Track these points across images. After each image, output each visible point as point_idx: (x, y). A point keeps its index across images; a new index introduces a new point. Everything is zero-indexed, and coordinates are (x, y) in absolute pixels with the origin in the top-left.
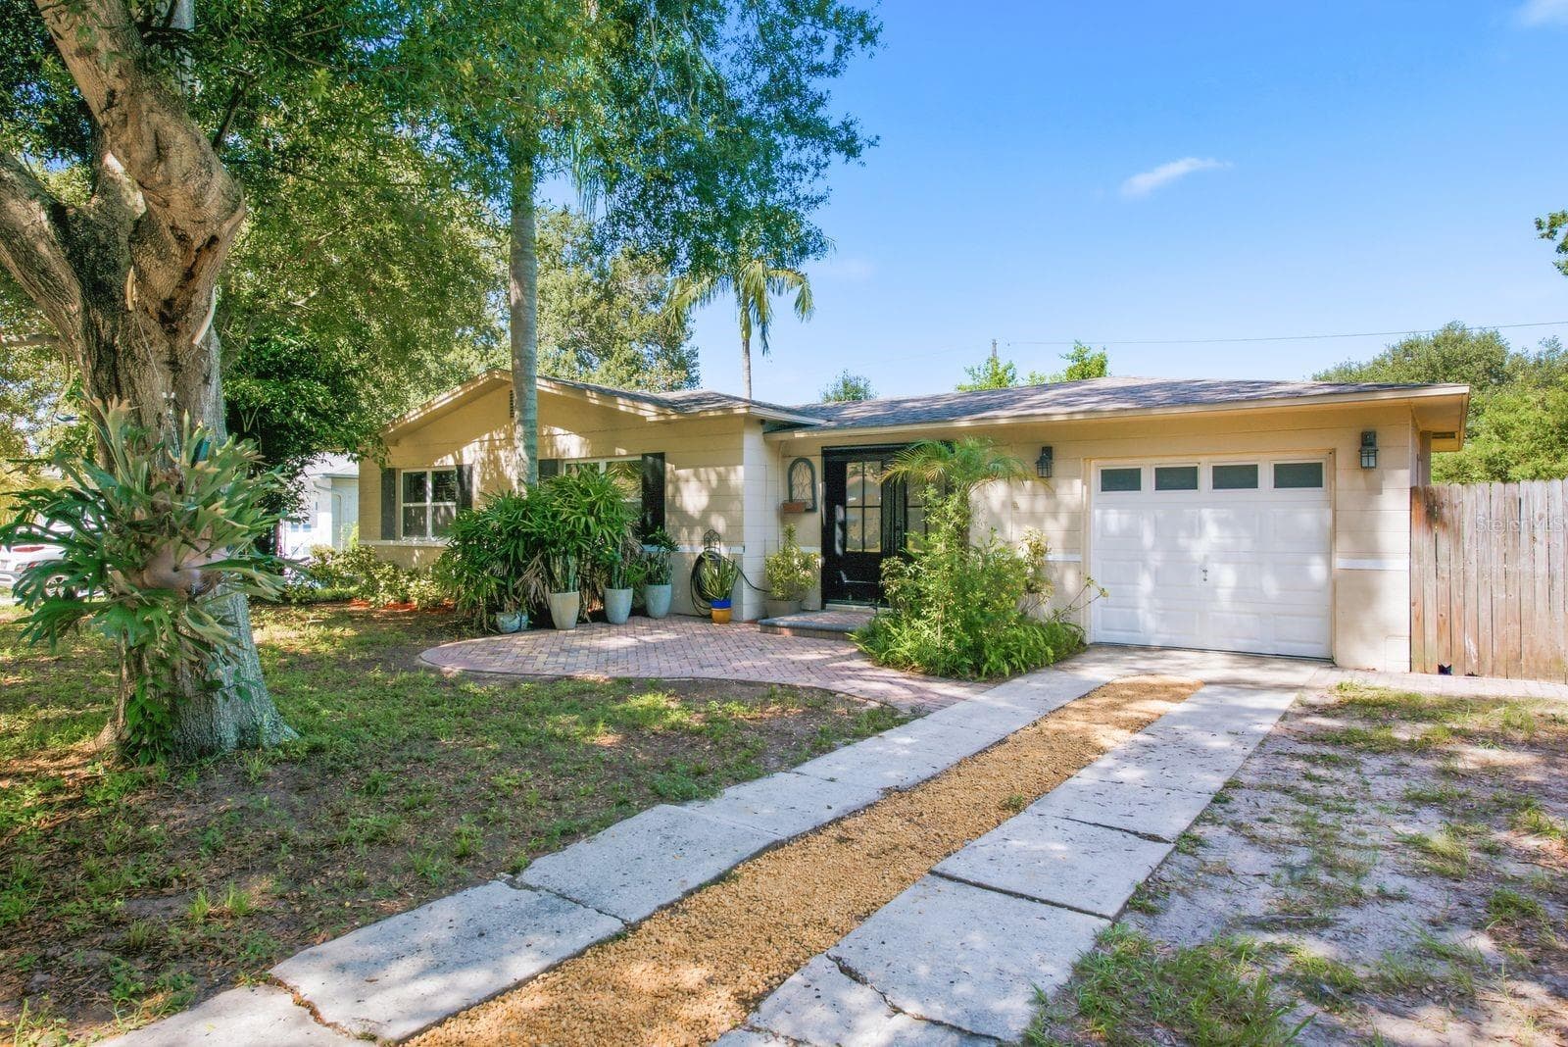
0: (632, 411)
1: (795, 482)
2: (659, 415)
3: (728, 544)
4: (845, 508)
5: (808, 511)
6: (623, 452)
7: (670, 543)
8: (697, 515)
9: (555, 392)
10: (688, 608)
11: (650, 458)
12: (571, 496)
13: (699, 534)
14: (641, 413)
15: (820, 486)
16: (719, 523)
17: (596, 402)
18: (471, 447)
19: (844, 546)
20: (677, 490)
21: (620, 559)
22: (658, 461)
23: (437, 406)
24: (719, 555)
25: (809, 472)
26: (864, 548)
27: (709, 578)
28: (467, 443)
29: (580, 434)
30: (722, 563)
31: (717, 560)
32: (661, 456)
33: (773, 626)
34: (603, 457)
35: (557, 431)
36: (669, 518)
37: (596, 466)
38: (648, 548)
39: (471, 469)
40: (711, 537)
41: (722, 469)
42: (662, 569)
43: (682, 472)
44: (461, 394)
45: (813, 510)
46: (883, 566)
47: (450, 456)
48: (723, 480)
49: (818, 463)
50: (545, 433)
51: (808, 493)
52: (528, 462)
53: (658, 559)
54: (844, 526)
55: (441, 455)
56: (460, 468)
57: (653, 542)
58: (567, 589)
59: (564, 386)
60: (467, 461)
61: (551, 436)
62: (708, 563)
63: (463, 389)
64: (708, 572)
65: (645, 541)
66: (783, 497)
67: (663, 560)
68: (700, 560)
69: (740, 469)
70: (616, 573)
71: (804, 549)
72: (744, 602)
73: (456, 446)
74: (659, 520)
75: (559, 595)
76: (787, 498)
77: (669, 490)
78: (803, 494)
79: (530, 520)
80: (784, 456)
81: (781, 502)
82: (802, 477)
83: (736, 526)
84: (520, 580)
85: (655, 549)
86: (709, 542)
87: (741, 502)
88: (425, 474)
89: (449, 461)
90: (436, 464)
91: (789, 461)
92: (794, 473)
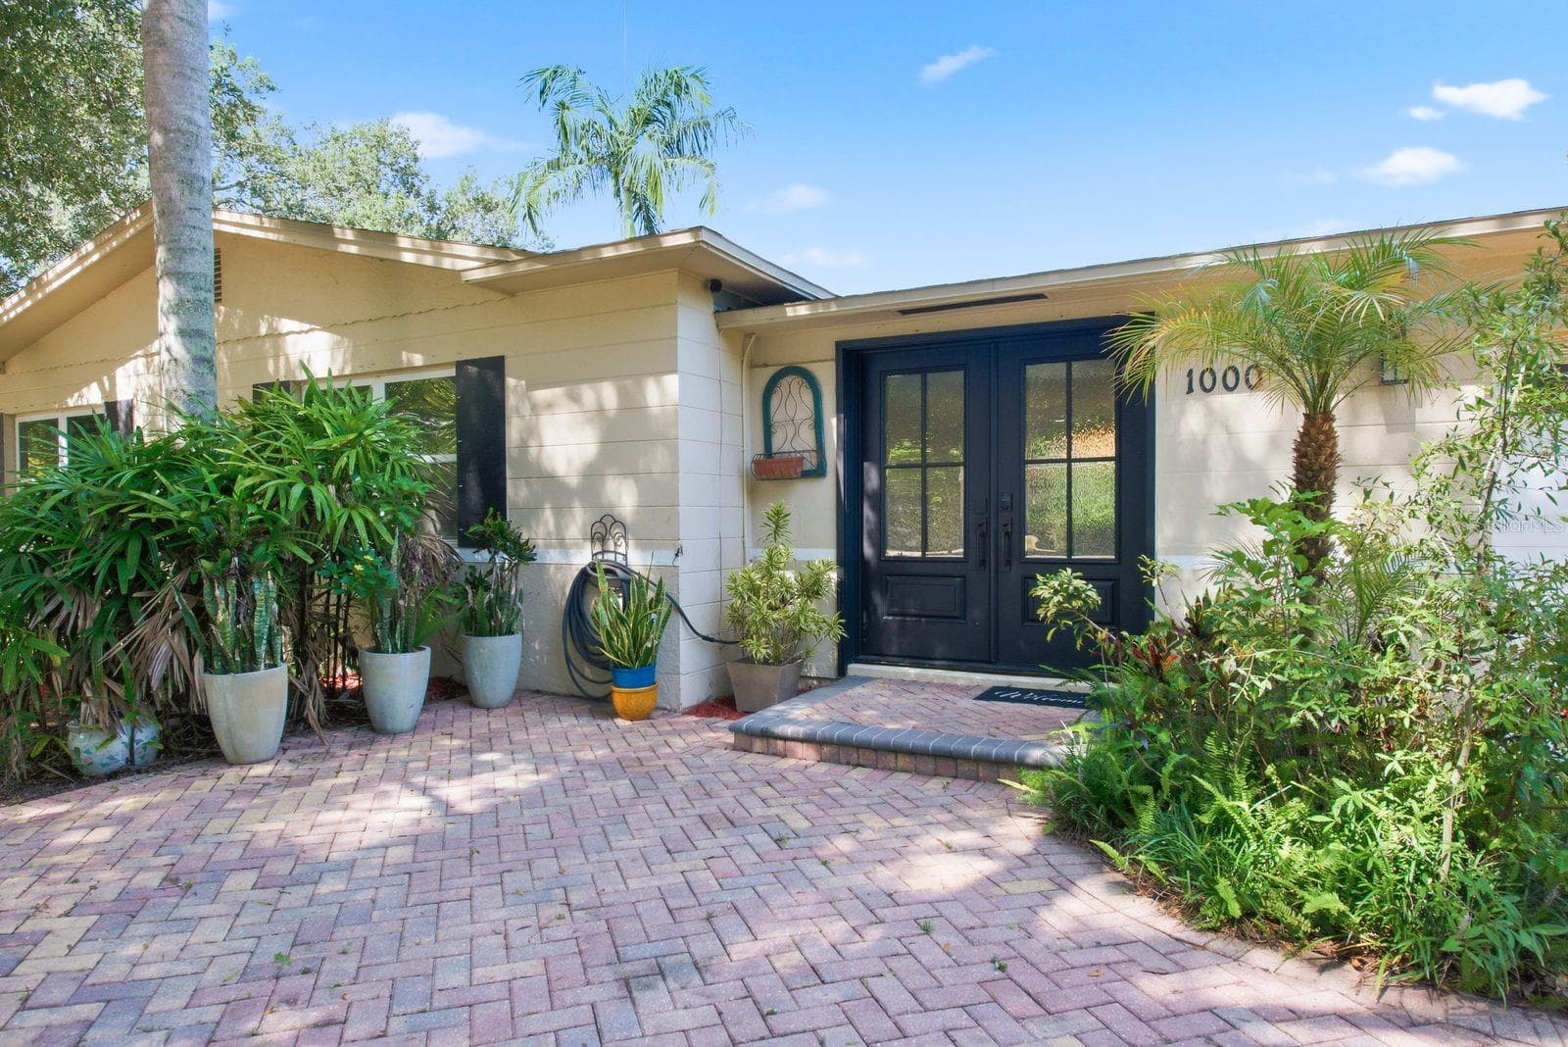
0: (428, 260)
1: (777, 416)
2: (489, 264)
3: (644, 543)
4: (882, 469)
5: (807, 475)
6: (418, 360)
7: (516, 542)
8: (574, 481)
9: (271, 236)
10: (559, 681)
11: (473, 370)
12: (276, 437)
13: (578, 522)
14: (447, 264)
15: (832, 424)
16: (624, 497)
17: (353, 249)
18: (130, 366)
19: (880, 546)
20: (531, 431)
21: (395, 581)
22: (490, 374)
23: (55, 285)
24: (625, 569)
25: (808, 397)
26: (925, 547)
27: (605, 620)
28: (122, 361)
29: (329, 327)
30: (633, 587)
31: (623, 580)
32: (495, 366)
33: (767, 735)
34: (378, 374)
35: (286, 325)
36: (516, 492)
37: (364, 390)
38: (470, 556)
39: (131, 409)
40: (603, 529)
41: (628, 382)
42: (501, 599)
43: (542, 395)
44: (95, 257)
45: (819, 472)
46: (1042, 592)
47: (94, 386)
48: (632, 406)
49: (827, 376)
50: (263, 331)
51: (806, 439)
52: (189, 366)
53: (492, 579)
54: (879, 501)
55: (79, 388)
56: (111, 407)
57: (481, 542)
58: (250, 663)
59: (287, 223)
60: (123, 395)
61: (276, 336)
62: (604, 586)
63: (98, 247)
64: (604, 605)
65: (465, 543)
66: (753, 447)
67: (501, 581)
68: (585, 579)
69: (672, 382)
70: (387, 615)
71: (800, 554)
72: (683, 669)
73: (105, 367)
74: (494, 495)
75: (228, 678)
76: (761, 449)
77: (513, 433)
78: (792, 438)
79: (164, 493)
80: (753, 366)
81: (748, 458)
82: (792, 404)
83: (661, 503)
84: (128, 639)
85: (484, 555)
86: (603, 540)
87: (674, 452)
88: (54, 423)
89: (92, 397)
90: (71, 402)
91: (767, 374)
92: (775, 401)
